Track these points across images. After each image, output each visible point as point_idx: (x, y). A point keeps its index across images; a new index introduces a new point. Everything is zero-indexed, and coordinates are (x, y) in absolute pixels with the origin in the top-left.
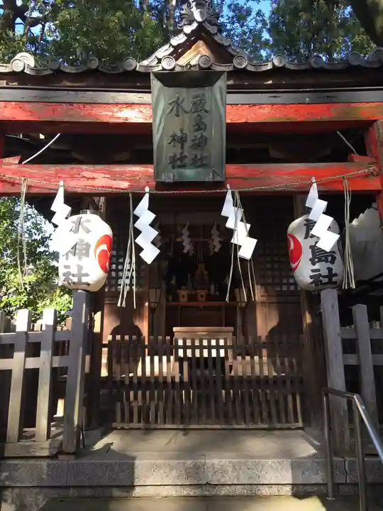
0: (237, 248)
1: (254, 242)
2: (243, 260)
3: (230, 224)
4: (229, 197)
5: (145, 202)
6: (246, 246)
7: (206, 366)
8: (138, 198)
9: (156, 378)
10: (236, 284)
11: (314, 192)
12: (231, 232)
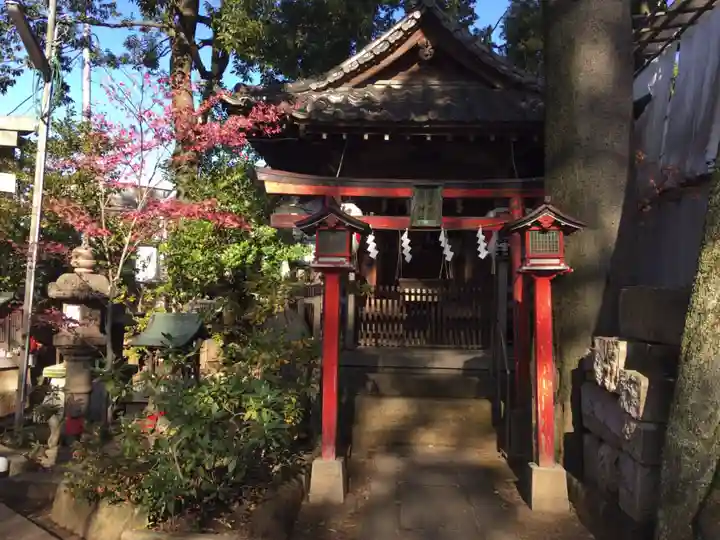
0: (445, 256)
1: (452, 253)
2: (448, 262)
3: (442, 245)
4: (443, 232)
5: (405, 235)
6: (449, 255)
7: (425, 308)
8: (403, 232)
9: (390, 317)
10: (444, 270)
11: (480, 232)
12: (443, 248)
